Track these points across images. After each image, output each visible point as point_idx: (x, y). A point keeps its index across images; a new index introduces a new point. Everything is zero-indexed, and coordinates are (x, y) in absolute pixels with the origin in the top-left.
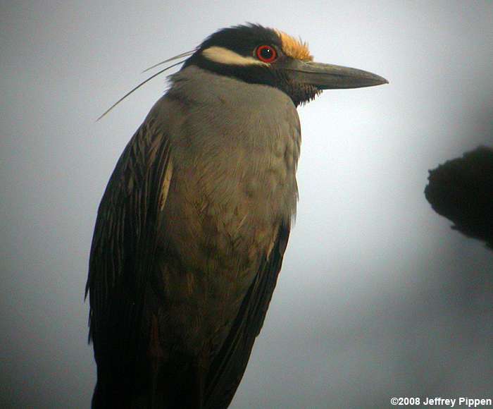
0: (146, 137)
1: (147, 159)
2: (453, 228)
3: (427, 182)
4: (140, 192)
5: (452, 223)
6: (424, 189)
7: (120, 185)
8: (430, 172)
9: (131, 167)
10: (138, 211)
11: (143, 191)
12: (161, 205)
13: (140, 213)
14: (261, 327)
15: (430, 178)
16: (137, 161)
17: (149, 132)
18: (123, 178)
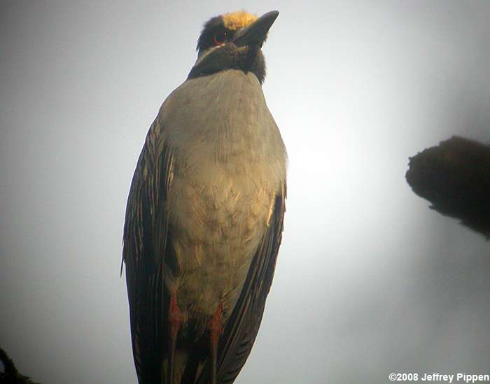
0: (156, 130)
1: (156, 148)
2: (431, 208)
3: (408, 168)
4: (153, 178)
5: (430, 204)
6: (405, 175)
7: (138, 174)
8: (410, 158)
9: (146, 158)
10: (151, 194)
11: (155, 177)
12: (169, 188)
13: (153, 196)
15: (410, 164)
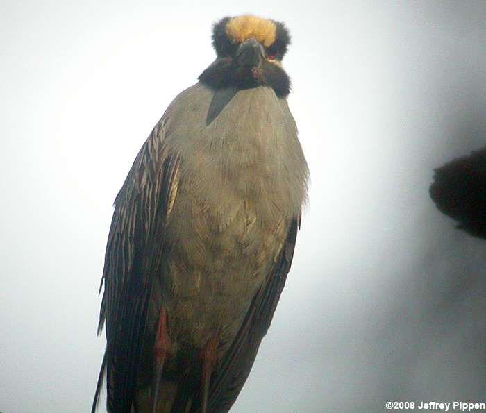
4: (152, 188)
7: (134, 181)
9: (145, 164)
10: (148, 207)
11: (154, 188)
12: (170, 202)
13: (150, 209)
14: (268, 327)
16: (151, 157)
17: (163, 129)
18: (137, 174)
